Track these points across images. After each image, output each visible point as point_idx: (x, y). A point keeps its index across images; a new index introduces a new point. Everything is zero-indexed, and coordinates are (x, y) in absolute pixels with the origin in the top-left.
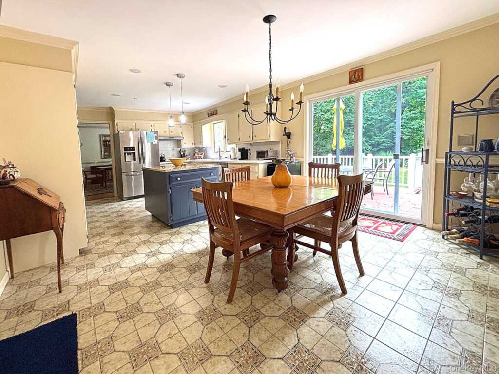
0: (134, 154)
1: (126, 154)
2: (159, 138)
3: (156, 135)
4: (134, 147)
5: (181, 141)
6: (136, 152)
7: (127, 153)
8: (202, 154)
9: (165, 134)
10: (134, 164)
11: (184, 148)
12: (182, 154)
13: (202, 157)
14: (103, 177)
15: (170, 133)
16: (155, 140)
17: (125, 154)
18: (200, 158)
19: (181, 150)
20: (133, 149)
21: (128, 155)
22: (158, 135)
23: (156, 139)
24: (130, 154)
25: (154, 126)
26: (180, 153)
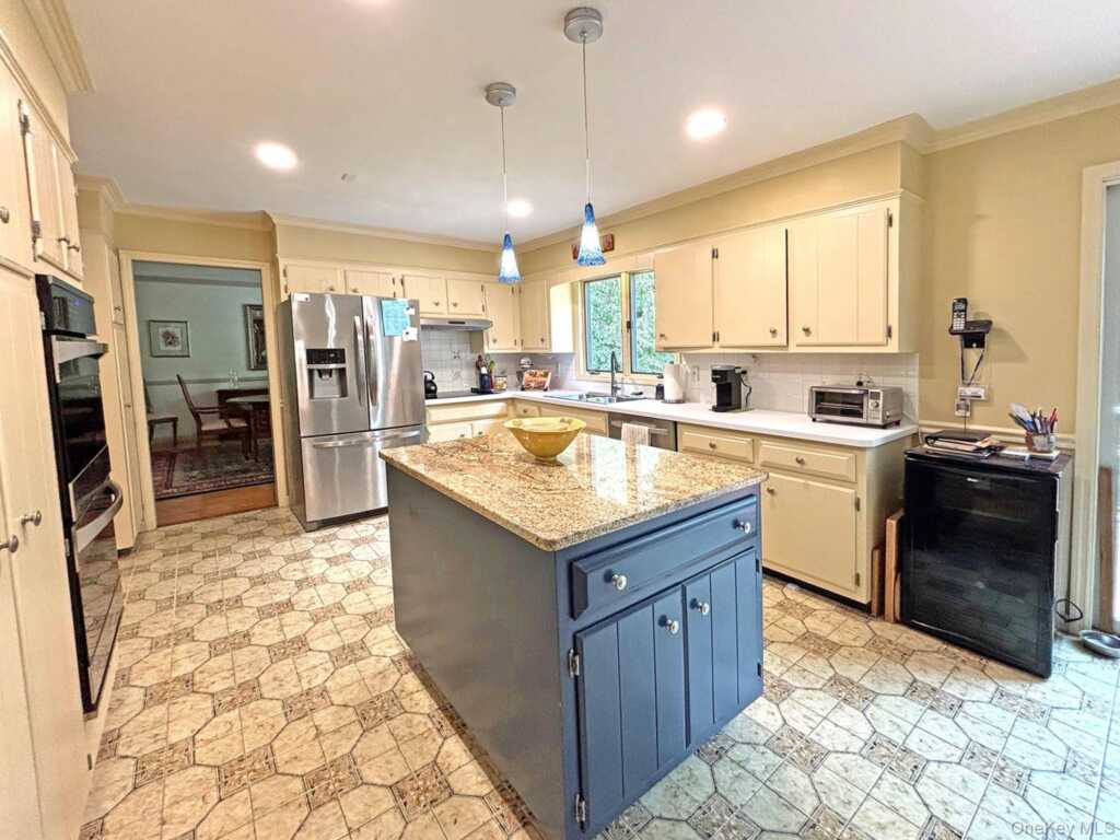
0: (342, 372)
1: (316, 374)
2: (422, 322)
3: (412, 311)
4: (342, 351)
5: (481, 332)
6: (349, 365)
7: (319, 371)
8: (546, 375)
9: (436, 309)
10: (341, 408)
11: (488, 355)
12: (484, 371)
13: (547, 384)
14: (249, 427)
15: (452, 309)
16: (410, 329)
17: (311, 372)
18: (540, 387)
19: (480, 357)
20: (338, 355)
21: (320, 376)
22: (417, 312)
23: (413, 325)
24: (330, 372)
25: (402, 283)
26: (478, 368)
